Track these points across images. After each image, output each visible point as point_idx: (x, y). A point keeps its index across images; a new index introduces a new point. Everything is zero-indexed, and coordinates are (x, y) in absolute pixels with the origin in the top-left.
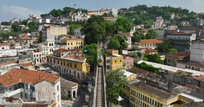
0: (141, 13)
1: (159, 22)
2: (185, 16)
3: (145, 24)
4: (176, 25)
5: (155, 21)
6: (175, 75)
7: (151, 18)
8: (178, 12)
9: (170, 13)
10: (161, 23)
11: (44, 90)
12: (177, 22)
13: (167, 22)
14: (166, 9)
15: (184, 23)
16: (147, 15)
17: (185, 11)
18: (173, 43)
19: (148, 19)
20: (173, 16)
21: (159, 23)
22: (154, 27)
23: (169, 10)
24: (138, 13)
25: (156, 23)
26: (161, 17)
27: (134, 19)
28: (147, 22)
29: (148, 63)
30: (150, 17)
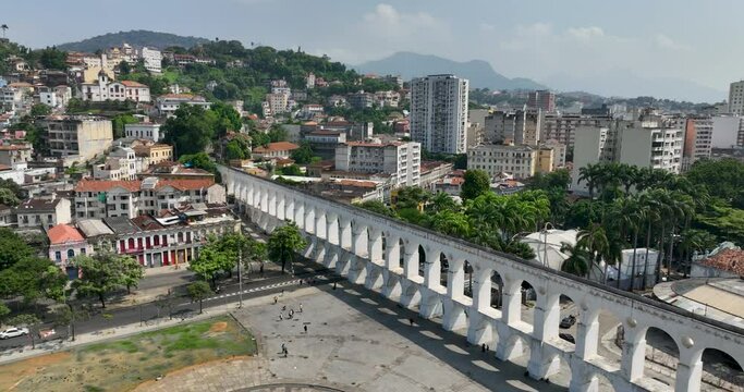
0: (228, 65)
1: (281, 95)
2: (338, 82)
3: (244, 98)
4: (321, 103)
5: (270, 92)
6: (319, 184)
7: (259, 82)
8: (322, 69)
9: (303, 72)
10: (286, 97)
11: (215, 193)
12: (323, 95)
13: (299, 94)
14: (295, 60)
15: (336, 101)
16: (246, 74)
17: (337, 68)
18: (315, 148)
19: (251, 85)
20: (311, 81)
21: (281, 99)
22: (270, 107)
23: (301, 63)
24: (221, 66)
25: (273, 98)
26: (283, 82)
27: (214, 84)
28: (250, 93)
29: (286, 178)
30: (256, 80)
